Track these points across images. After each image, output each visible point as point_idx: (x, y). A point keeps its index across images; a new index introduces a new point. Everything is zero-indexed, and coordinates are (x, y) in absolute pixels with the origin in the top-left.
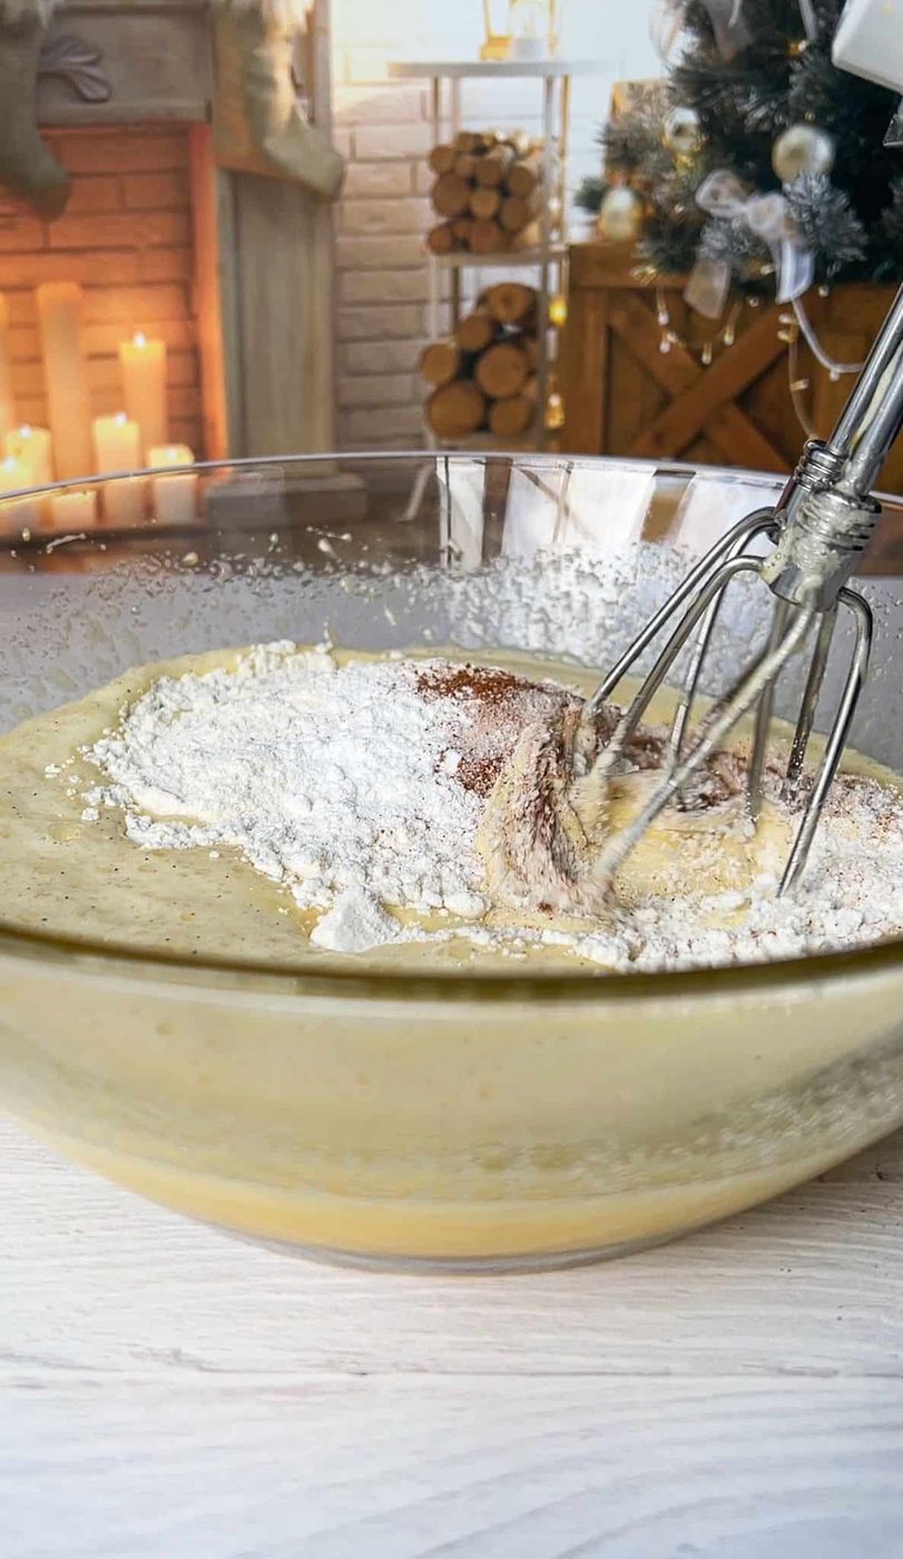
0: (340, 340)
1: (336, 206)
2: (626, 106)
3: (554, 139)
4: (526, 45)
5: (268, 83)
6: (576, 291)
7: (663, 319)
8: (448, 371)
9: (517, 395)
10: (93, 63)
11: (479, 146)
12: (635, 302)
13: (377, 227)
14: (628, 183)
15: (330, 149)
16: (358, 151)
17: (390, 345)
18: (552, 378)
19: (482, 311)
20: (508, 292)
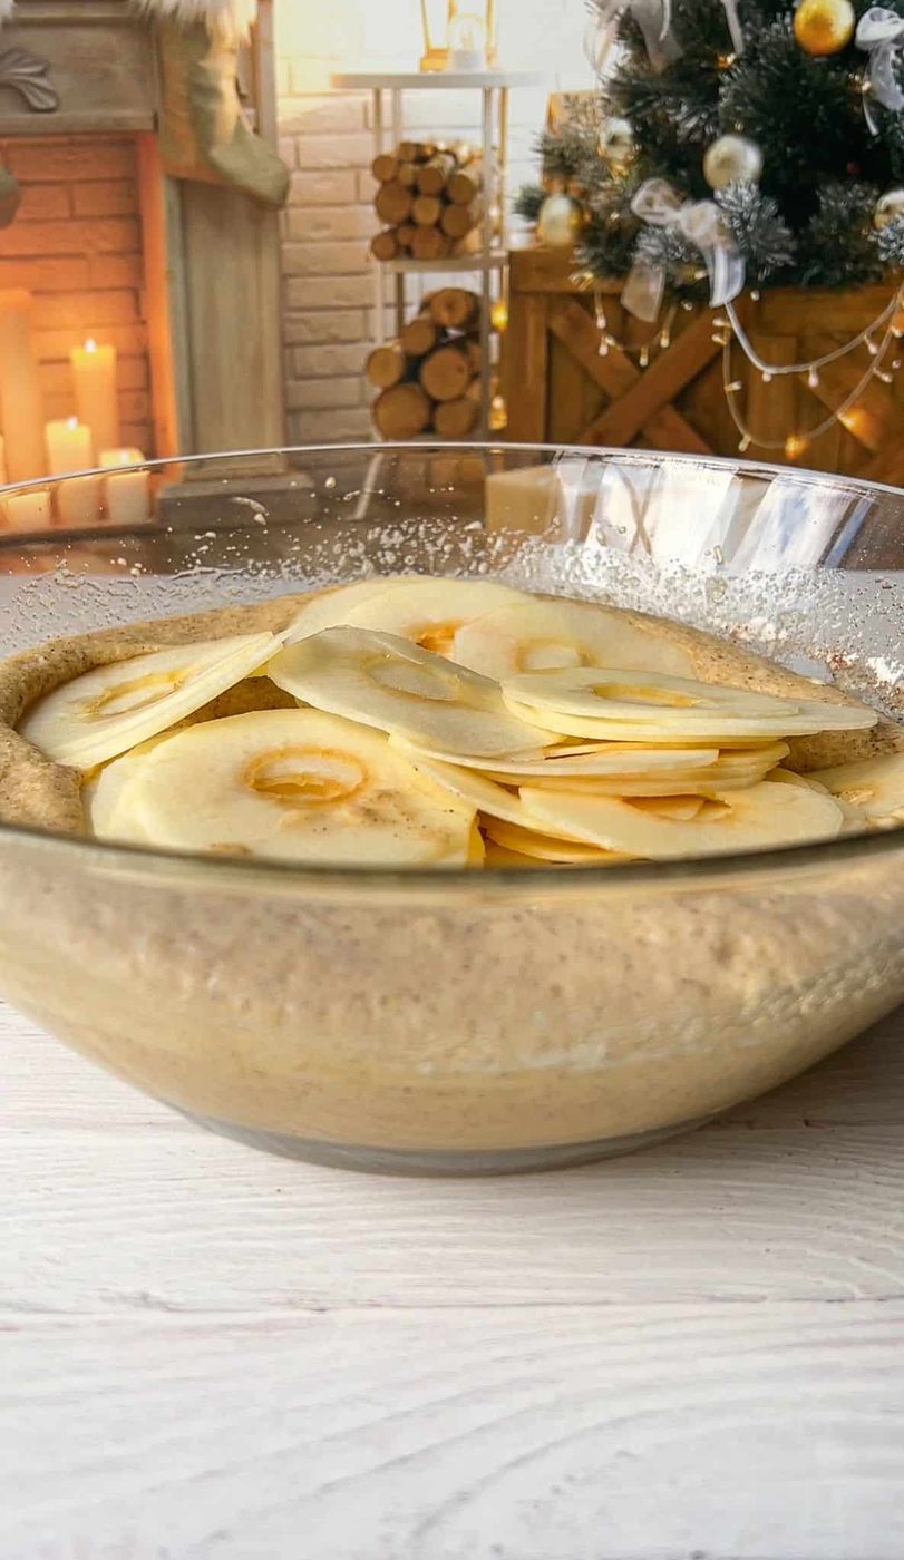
0: (287, 345)
1: (282, 213)
2: (562, 117)
3: (494, 148)
4: (464, 57)
5: (213, 93)
6: (516, 296)
7: (601, 323)
8: (394, 373)
9: (460, 398)
10: (42, 74)
11: (420, 155)
12: (574, 307)
13: (325, 233)
14: (566, 191)
15: (274, 157)
16: (302, 160)
17: (339, 349)
18: (495, 380)
19: (426, 316)
20: (451, 298)
